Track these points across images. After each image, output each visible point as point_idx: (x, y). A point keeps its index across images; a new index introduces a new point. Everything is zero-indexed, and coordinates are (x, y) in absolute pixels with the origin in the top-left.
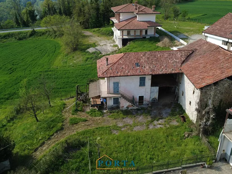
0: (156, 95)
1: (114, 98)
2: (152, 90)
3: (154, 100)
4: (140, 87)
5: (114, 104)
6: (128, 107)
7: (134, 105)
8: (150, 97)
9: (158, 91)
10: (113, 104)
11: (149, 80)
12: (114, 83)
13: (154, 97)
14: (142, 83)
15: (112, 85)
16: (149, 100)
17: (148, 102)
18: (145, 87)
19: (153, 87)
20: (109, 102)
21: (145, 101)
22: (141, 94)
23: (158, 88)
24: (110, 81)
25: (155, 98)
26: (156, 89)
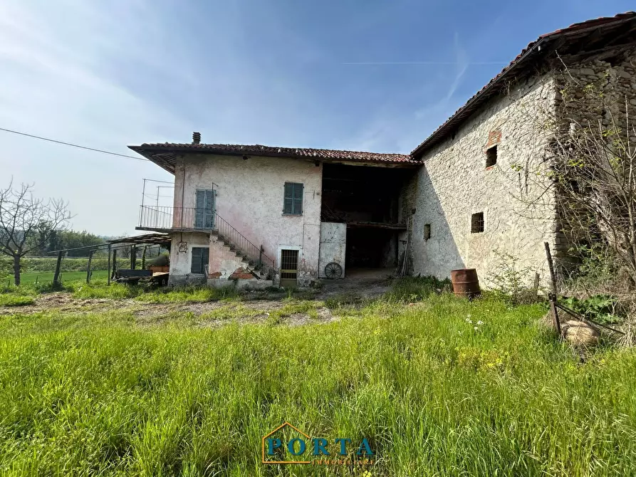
0: (337, 253)
1: (194, 249)
2: (325, 233)
3: (332, 269)
4: (286, 218)
5: (192, 272)
6: (235, 278)
7: (258, 274)
8: (319, 260)
9: (345, 238)
10: (189, 271)
11: (316, 196)
12: (199, 193)
13: (331, 260)
14: (293, 204)
15: (191, 200)
16: (315, 268)
17: (313, 274)
18: (302, 218)
19: (327, 225)
20: (178, 260)
21: (303, 269)
22: (291, 244)
23: (342, 227)
24: (186, 185)
25: (335, 264)
26: (338, 231)
